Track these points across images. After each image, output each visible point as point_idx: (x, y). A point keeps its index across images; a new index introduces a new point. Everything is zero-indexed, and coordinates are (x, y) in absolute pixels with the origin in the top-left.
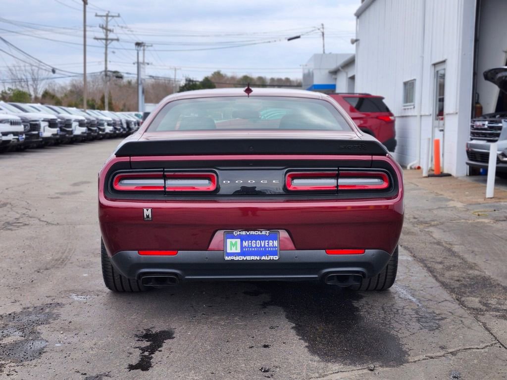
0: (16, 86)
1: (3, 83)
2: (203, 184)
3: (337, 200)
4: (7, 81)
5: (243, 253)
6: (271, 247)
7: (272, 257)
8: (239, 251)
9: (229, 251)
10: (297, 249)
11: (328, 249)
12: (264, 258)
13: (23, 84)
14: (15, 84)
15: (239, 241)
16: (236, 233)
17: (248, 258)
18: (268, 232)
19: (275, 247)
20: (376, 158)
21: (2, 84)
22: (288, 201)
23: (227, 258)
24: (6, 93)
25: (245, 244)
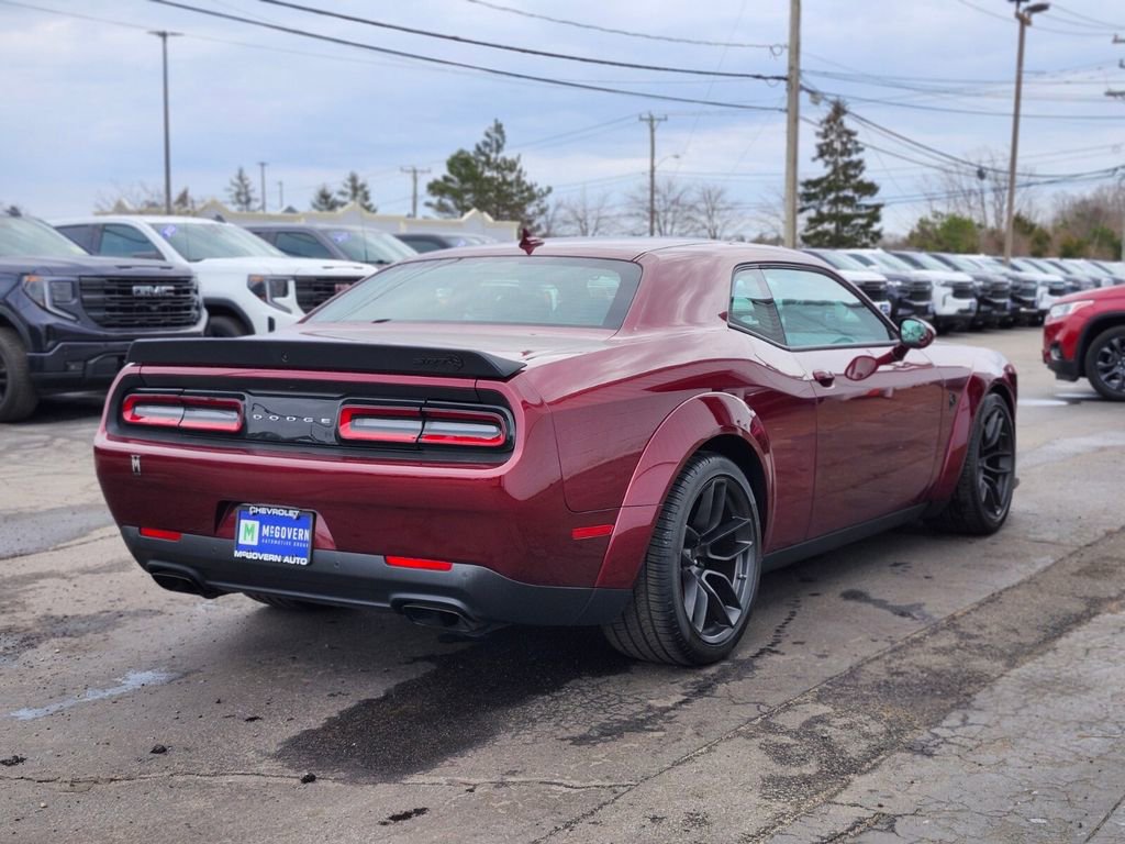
0: (957, 205)
1: (930, 200)
2: (226, 421)
3: (420, 464)
4: (938, 196)
5: (260, 548)
6: (300, 541)
7: (298, 559)
8: (255, 543)
9: (241, 541)
10: (339, 549)
11: (390, 554)
12: (286, 560)
13: (973, 200)
14: (955, 201)
15: (257, 523)
16: (253, 509)
17: (267, 557)
18: (297, 512)
19: (306, 542)
20: (483, 384)
21: (927, 203)
22: (345, 460)
23: (237, 554)
24: (927, 222)
25: (266, 531)
